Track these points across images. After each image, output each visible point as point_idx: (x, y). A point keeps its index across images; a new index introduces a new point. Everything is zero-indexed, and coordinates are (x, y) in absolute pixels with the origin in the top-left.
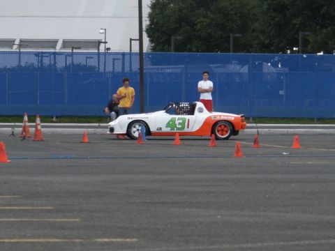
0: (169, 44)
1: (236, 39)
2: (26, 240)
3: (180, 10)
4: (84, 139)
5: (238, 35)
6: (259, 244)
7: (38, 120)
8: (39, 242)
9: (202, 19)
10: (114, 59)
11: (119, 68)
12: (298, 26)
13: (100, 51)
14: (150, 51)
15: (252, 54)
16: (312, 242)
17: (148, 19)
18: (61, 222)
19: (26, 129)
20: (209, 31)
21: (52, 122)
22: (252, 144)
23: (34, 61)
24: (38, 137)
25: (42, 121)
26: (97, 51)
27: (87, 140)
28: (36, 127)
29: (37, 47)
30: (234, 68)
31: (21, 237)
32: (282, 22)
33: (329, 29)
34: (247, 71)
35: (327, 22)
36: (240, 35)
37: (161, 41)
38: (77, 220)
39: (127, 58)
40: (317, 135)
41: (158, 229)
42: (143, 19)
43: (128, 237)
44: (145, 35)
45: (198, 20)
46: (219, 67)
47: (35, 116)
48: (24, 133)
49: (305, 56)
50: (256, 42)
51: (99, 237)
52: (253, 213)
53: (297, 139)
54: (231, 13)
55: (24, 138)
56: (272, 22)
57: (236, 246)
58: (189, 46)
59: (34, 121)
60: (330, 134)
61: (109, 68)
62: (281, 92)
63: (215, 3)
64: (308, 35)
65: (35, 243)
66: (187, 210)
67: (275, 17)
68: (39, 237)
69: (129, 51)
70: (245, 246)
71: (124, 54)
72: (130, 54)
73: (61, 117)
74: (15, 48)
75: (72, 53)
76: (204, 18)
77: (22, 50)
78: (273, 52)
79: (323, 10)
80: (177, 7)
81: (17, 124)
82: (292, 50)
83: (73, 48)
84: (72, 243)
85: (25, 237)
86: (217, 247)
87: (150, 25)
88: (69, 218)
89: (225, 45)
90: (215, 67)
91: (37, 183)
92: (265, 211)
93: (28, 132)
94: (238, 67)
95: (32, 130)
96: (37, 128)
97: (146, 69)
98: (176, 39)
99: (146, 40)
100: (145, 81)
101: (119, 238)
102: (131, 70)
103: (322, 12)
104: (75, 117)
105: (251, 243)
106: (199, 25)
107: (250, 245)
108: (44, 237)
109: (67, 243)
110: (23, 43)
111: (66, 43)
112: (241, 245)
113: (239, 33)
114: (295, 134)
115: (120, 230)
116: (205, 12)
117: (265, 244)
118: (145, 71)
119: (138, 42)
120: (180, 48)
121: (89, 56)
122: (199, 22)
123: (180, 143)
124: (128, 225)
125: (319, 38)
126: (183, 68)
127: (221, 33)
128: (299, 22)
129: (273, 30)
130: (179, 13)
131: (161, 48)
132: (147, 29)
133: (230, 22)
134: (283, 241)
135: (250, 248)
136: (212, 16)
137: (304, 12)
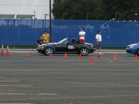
0: (61, 16)
2: (10, 94)
4: (27, 55)
5: (90, 13)
6: (107, 96)
7: (8, 47)
8: (15, 95)
9: (75, 6)
10: (38, 23)
11: (40, 26)
12: (115, 10)
13: (33, 19)
15: (96, 21)
16: (129, 95)
17: (53, 6)
18: (23, 87)
20: (78, 11)
21: (13, 48)
22: (97, 58)
23: (5, 23)
24: (8, 54)
26: (31, 19)
28: (7, 50)
30: (88, 27)
31: (7, 93)
32: (108, 8)
33: (128, 11)
37: (58, 15)
38: (30, 86)
41: (64, 90)
43: (52, 93)
44: (52, 13)
46: (82, 26)
47: (7, 46)
48: (2, 53)
49: (118, 22)
50: (98, 16)
51: (40, 93)
52: (103, 84)
54: (87, 4)
55: (2, 55)
56: (104, 8)
57: (98, 97)
58: (69, 18)
59: (6, 48)
61: (36, 27)
62: (108, 37)
64: (119, 13)
65: (13, 95)
66: (75, 82)
67: (105, 6)
68: (15, 93)
70: (101, 97)
71: (43, 20)
72: (45, 20)
73: (17, 46)
75: (21, 20)
76: (76, 6)
78: (104, 20)
79: (125, 3)
82: (112, 20)
83: (21, 18)
84: (29, 95)
85: (9, 92)
86: (89, 97)
87: (53, 9)
88: (27, 85)
89: (85, 17)
90: (80, 26)
91: (11, 72)
92: (108, 83)
93: (4, 52)
94: (90, 27)
97: (52, 27)
98: (64, 15)
99: (52, 15)
102: (45, 27)
103: (125, 4)
104: (23, 46)
105: (104, 95)
107: (103, 96)
109: (27, 95)
111: (18, 16)
112: (100, 96)
116: (76, 4)
117: (109, 96)
119: (49, 16)
120: (66, 18)
122: (74, 8)
123: (67, 57)
124: (52, 88)
125: (124, 15)
126: (67, 27)
127: (83, 12)
128: (115, 8)
129: (105, 11)
130: (66, 4)
131: (58, 18)
132: (52, 11)
133: (87, 8)
134: (117, 95)
135: (103, 98)
136: (79, 5)
137: (117, 4)
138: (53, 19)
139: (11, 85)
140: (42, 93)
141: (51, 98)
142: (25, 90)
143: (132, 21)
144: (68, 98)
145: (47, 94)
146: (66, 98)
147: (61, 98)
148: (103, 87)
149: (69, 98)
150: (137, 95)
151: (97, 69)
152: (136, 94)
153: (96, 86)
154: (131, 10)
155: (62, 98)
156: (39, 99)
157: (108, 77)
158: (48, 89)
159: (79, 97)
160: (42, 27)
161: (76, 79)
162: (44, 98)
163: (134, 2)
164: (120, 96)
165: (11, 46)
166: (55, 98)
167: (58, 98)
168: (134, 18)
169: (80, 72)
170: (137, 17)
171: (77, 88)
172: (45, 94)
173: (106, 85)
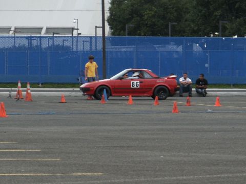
0: (124, 30)
1: (173, 26)
2: (21, 174)
3: (132, 5)
4: (62, 100)
5: (174, 23)
6: (192, 177)
7: (28, 86)
8: (30, 176)
9: (148, 12)
11: (87, 48)
12: (218, 17)
13: (74, 36)
14: (110, 35)
15: (185, 37)
16: (231, 175)
17: (109, 12)
18: (46, 161)
19: (20, 93)
20: (154, 20)
21: (38, 87)
22: (186, 103)
23: (25, 43)
24: (28, 98)
25: (31, 87)
26: (71, 36)
27: (64, 101)
29: (28, 33)
30: (172, 47)
31: (17, 172)
32: (207, 13)
33: (242, 19)
34: (181, 50)
36: (176, 24)
37: (118, 28)
38: (58, 159)
39: (93, 40)
40: (232, 96)
41: (118, 166)
42: (105, 12)
43: (96, 172)
44: (106, 23)
46: (160, 47)
47: (27, 83)
48: (18, 96)
49: (224, 39)
50: (188, 28)
51: (74, 172)
52: (187, 154)
53: (218, 100)
54: (170, 7)
55: (18, 99)
56: (200, 14)
57: (175, 178)
58: (138, 32)
59: (26, 87)
60: (243, 96)
61: (80, 48)
62: (207, 65)
64: (226, 24)
65: (27, 176)
66: (138, 152)
67: (202, 10)
68: (30, 172)
69: (95, 36)
70: (181, 178)
71: (91, 38)
73: (45, 83)
74: (11, 34)
75: (53, 37)
76: (150, 11)
77: (16, 35)
78: (200, 36)
80: (130, 3)
81: (13, 89)
82: (214, 34)
83: (54, 33)
84: (55, 176)
85: (20, 172)
86: (160, 179)
87: (110, 16)
88: (52, 158)
89: (165, 30)
90: (158, 47)
91: (29, 132)
92: (195, 152)
93: (22, 95)
94: (175, 47)
95: (24, 93)
96: (27, 92)
97: (108, 48)
98: (129, 27)
99: (107, 27)
100: (106, 57)
102: (96, 49)
103: (236, 6)
104: (55, 83)
105: (185, 176)
106: (146, 16)
107: (184, 177)
108: (35, 171)
109: (51, 176)
110: (17, 30)
111: (48, 30)
112: (179, 177)
113: (175, 22)
114: (217, 96)
115: (89, 167)
116: (150, 7)
117: (196, 177)
118: (106, 50)
119: (101, 28)
120: (132, 33)
121: (65, 39)
122: (147, 14)
123: (133, 103)
124: (96, 163)
125: (234, 25)
126: (134, 47)
127: (162, 22)
128: (219, 14)
129: (201, 20)
130: (132, 7)
131: (118, 33)
132: (107, 19)
133: (169, 14)
134: (209, 175)
135: (185, 180)
136: (156, 9)
137: (224, 7)
139: (25, 157)
140: (78, 172)
142: (48, 166)
144: (122, 180)
146: (118, 180)
147: (109, 181)
148: (185, 159)
149: (125, 182)
150: (244, 174)
152: (242, 172)
153: (173, 158)
155: (113, 181)
157: (197, 141)
158: (89, 165)
159: (143, 179)
160: (89, 49)
161: (141, 146)
164: (215, 176)
165: (34, 84)
169: (150, 132)
171: (140, 163)
172: (84, 174)
173: (192, 156)
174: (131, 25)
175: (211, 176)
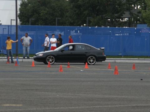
0: (29, 22)
1: (58, 20)
6: (77, 107)
9: (43, 11)
10: (3, 28)
11: (6, 32)
12: (86, 15)
15: (66, 26)
16: (101, 107)
20: (46, 16)
30: (58, 33)
32: (79, 12)
33: (100, 16)
34: (63, 34)
35: (100, 13)
36: (60, 18)
37: (24, 20)
41: (31, 101)
42: (18, 11)
43: (18, 104)
44: (18, 18)
45: (42, 12)
46: (51, 32)
49: (90, 28)
50: (67, 21)
51: (4, 104)
52: (73, 94)
54: (56, 8)
56: (75, 13)
57: (67, 108)
58: (37, 23)
63: (49, 4)
64: (91, 19)
66: (43, 92)
67: (76, 11)
70: (71, 108)
71: (9, 26)
72: (11, 26)
76: (44, 10)
78: (75, 26)
80: (32, 5)
82: (83, 25)
86: (58, 108)
87: (20, 13)
89: (54, 23)
92: (77, 93)
94: (60, 32)
99: (18, 20)
100: (18, 38)
101: (14, 104)
103: (97, 8)
105: (73, 107)
106: (42, 14)
107: (73, 108)
112: (69, 108)
113: (60, 17)
115: (14, 101)
116: (44, 8)
117: (80, 107)
118: (18, 34)
119: (15, 21)
123: (34, 66)
124: (17, 99)
125: (96, 20)
126: (35, 33)
127: (52, 17)
128: (87, 13)
129: (75, 16)
130: (33, 8)
131: (24, 23)
132: (18, 15)
133: (56, 13)
135: (73, 109)
136: (48, 10)
137: (89, 8)
138: (20, 25)
140: (7, 104)
141: (16, 110)
143: (105, 27)
144: (35, 109)
145: (12, 105)
146: (32, 109)
147: (27, 109)
148: (73, 97)
149: (37, 110)
150: (110, 106)
151: (66, 79)
152: (108, 105)
153: (65, 97)
154: (104, 15)
155: (29, 109)
156: (3, 110)
158: (13, 100)
159: (47, 108)
160: (7, 33)
161: (44, 89)
162: (9, 110)
163: (107, 7)
164: (92, 107)
166: (20, 110)
167: (24, 109)
168: (106, 23)
169: (49, 82)
170: (110, 23)
171: (45, 99)
172: (11, 105)
173: (76, 95)
174: (33, 19)
175: (89, 107)
